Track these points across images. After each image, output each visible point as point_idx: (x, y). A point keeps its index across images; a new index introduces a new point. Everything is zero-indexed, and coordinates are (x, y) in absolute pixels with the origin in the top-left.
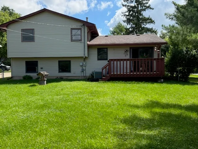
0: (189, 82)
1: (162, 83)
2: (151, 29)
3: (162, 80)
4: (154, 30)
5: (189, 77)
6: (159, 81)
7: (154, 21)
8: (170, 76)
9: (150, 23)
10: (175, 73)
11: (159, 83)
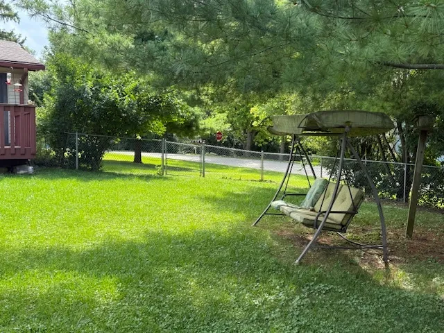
0: (101, 172)
1: (28, 175)
2: (10, 34)
3: (31, 168)
4: (17, 37)
5: (103, 159)
6: (22, 172)
7: (16, 15)
8: (55, 158)
9: (5, 19)
10: (68, 149)
11: (18, 176)
